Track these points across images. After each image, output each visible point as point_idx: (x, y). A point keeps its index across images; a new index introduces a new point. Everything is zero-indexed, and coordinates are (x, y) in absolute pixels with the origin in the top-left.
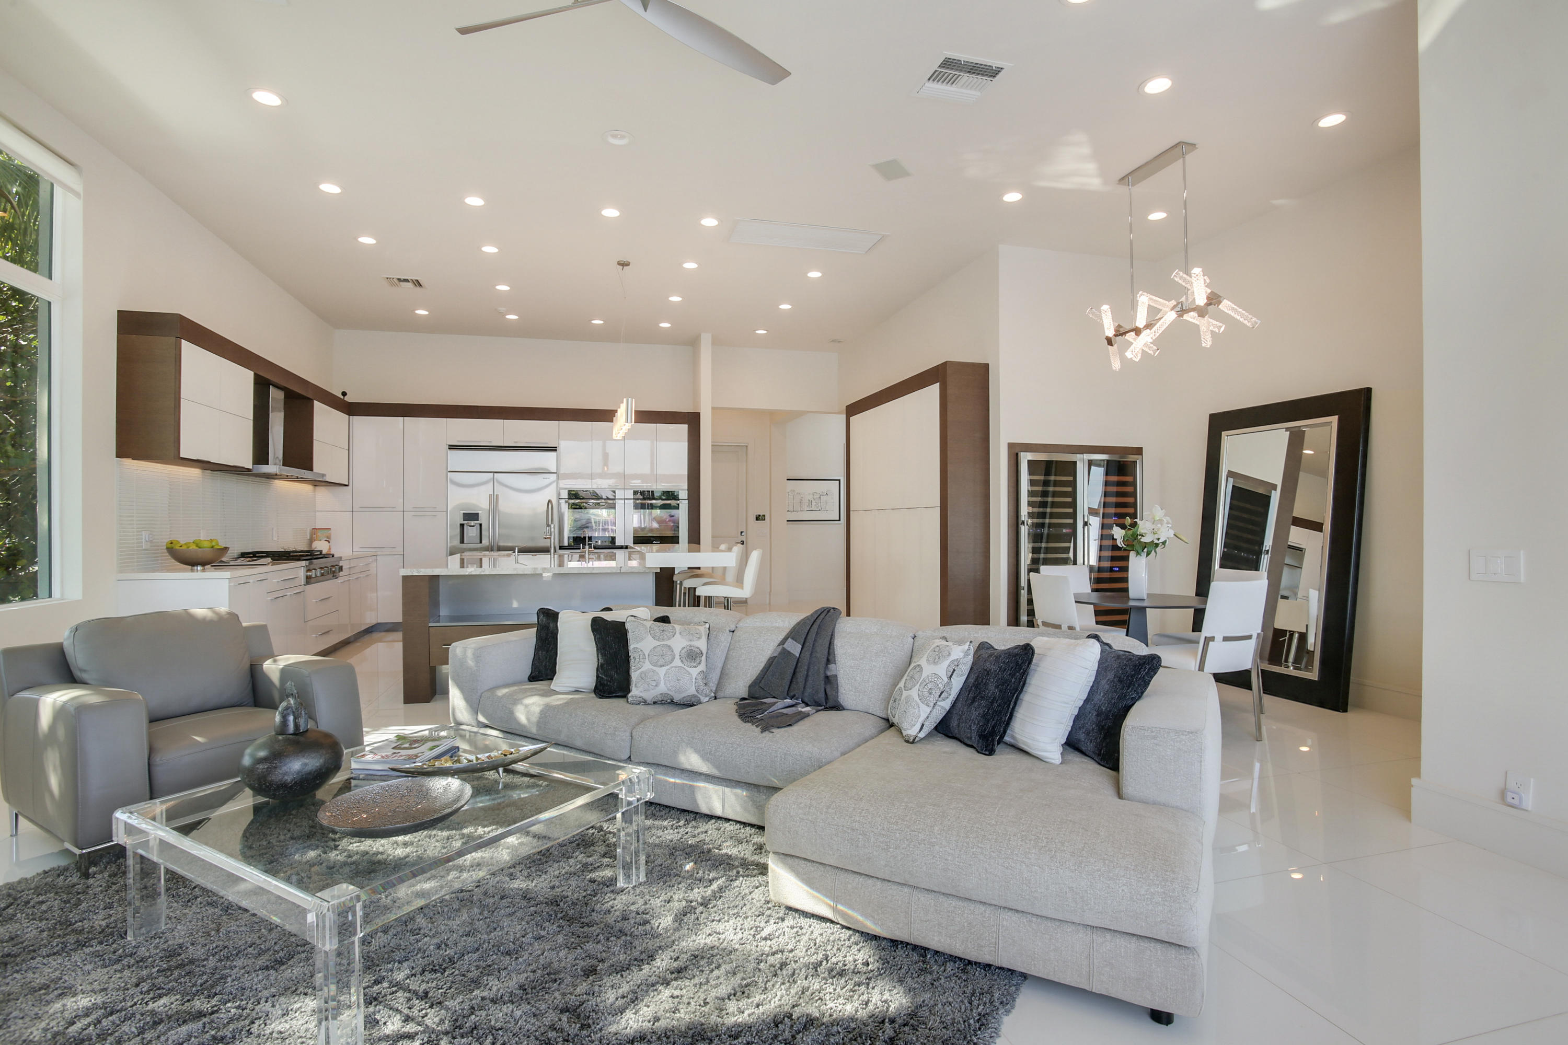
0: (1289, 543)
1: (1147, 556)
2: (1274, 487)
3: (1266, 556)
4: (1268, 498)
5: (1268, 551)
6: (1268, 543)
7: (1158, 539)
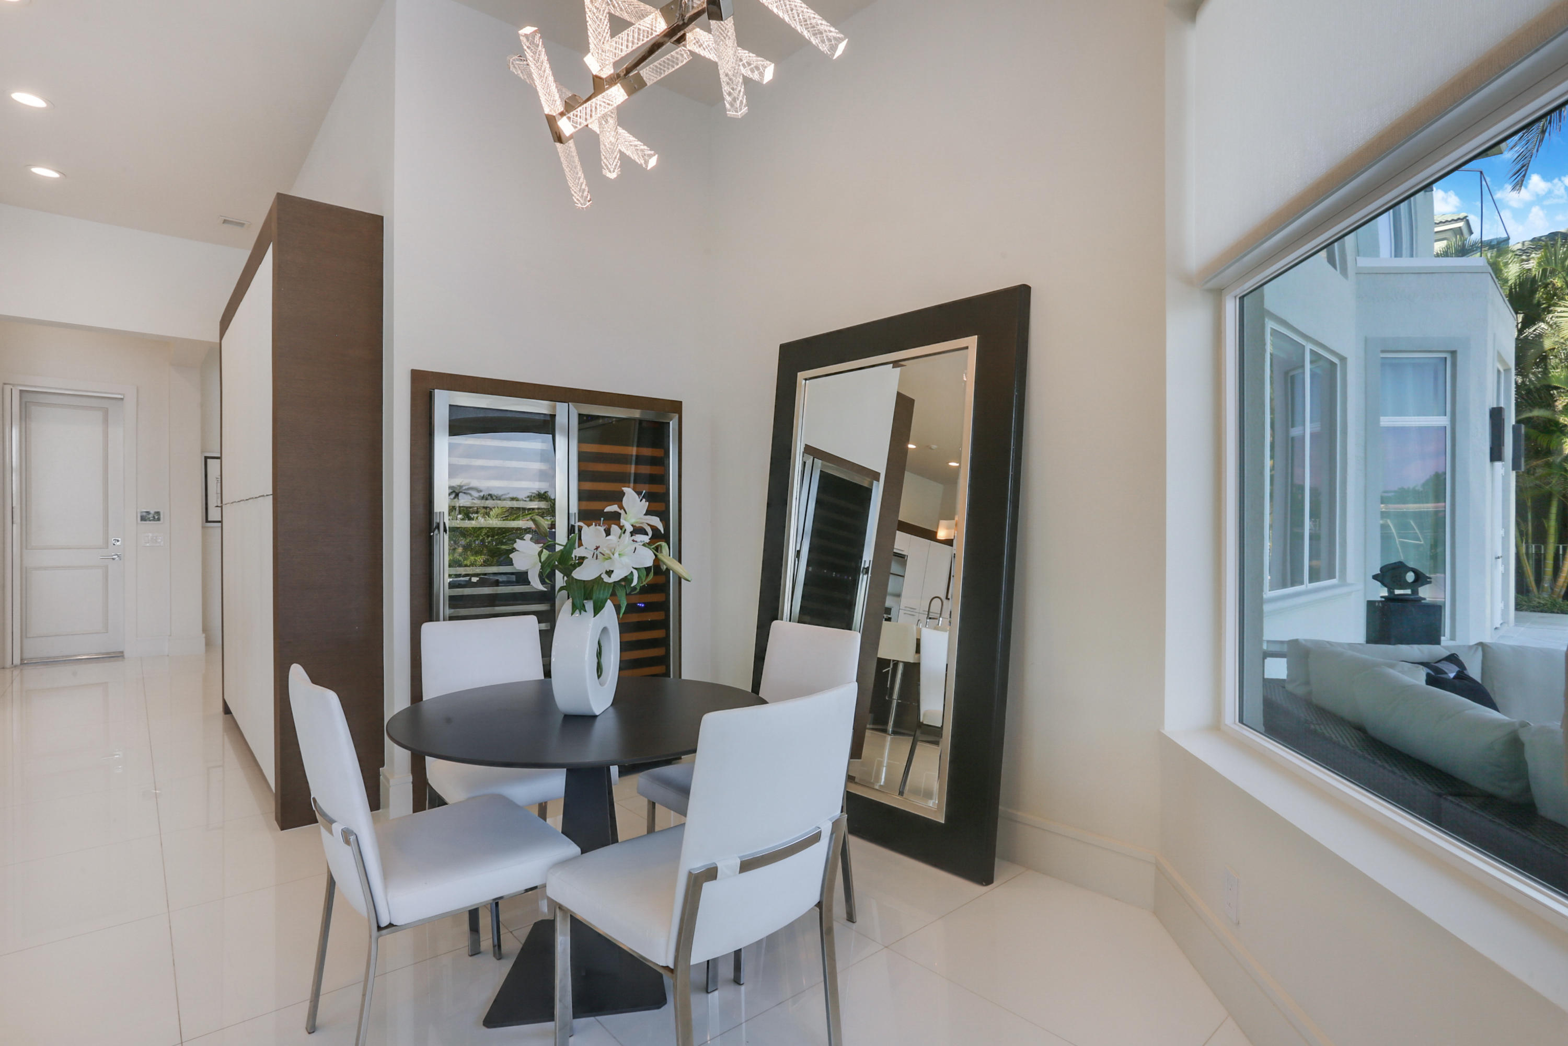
0: (895, 551)
1: (596, 612)
2: (876, 476)
3: (865, 577)
4: (869, 491)
5: (868, 568)
6: (868, 556)
7: (609, 573)
